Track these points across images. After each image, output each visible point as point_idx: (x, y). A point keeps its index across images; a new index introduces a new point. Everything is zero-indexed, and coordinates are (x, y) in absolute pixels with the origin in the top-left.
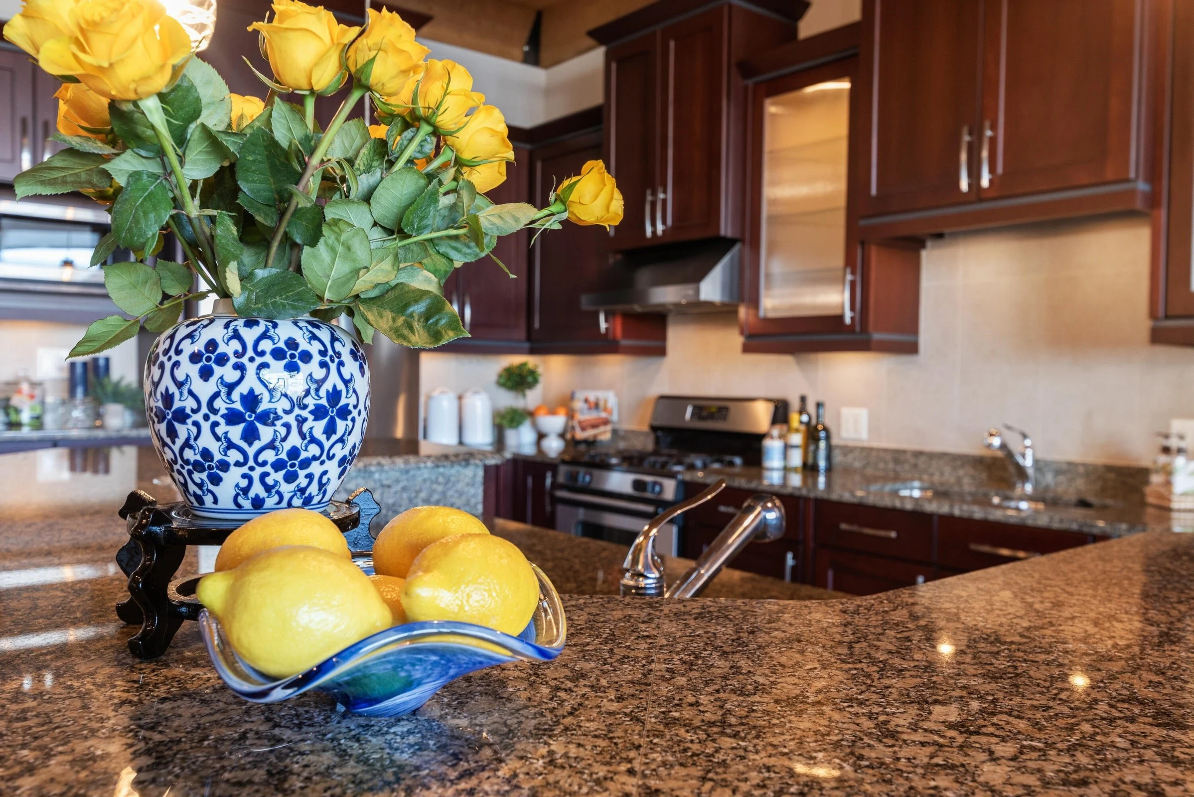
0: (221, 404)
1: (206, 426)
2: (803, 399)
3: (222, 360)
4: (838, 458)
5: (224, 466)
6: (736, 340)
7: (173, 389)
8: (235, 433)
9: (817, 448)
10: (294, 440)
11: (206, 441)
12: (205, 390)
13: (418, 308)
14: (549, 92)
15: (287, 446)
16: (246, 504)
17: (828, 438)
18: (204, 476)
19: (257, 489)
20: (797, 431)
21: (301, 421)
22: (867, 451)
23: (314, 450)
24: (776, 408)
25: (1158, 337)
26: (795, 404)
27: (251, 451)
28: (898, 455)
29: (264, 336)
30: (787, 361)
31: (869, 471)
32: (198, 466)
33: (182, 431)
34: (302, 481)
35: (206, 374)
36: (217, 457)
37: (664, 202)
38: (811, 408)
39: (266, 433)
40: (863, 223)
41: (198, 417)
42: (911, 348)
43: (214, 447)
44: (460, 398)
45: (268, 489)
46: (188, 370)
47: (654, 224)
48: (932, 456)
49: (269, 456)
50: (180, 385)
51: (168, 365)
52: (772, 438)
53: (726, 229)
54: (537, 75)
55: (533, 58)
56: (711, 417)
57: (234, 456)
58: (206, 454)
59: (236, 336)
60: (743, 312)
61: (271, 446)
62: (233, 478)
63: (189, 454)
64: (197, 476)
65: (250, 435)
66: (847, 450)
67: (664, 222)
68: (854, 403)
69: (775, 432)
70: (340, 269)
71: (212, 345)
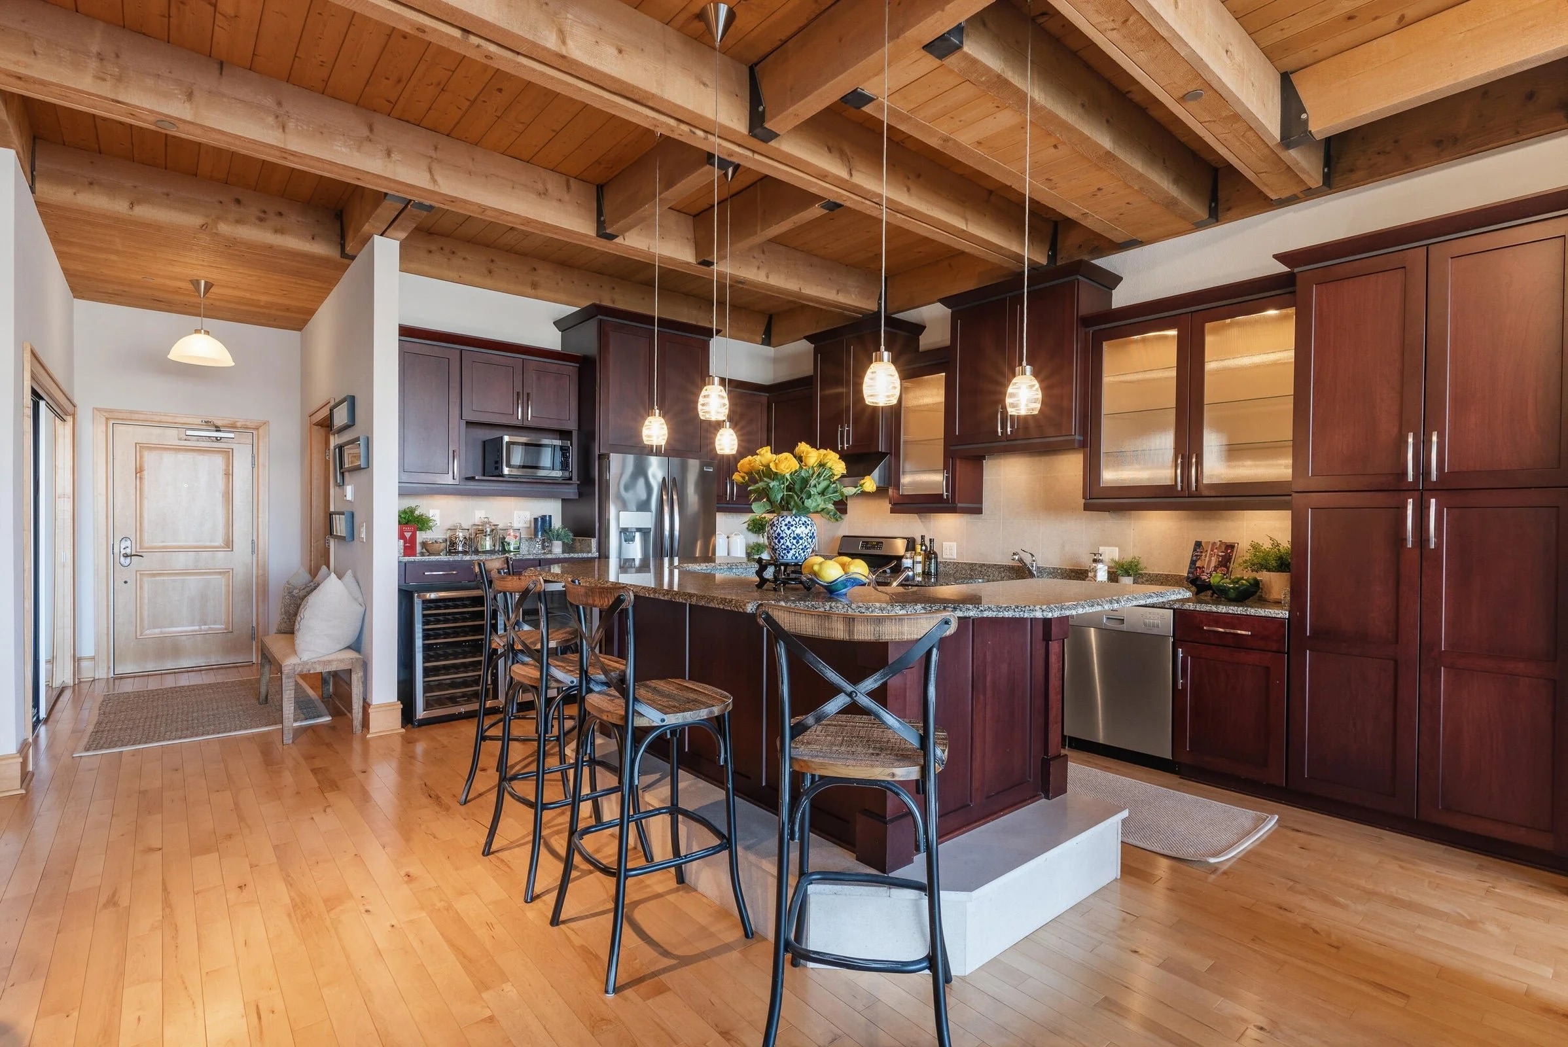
0: (792, 535)
1: (788, 540)
2: (923, 537)
3: (792, 526)
4: (941, 568)
5: (791, 549)
6: (886, 505)
7: (780, 532)
8: (795, 542)
9: (930, 563)
10: (806, 543)
11: (788, 543)
12: (788, 532)
13: (831, 513)
14: (776, 360)
15: (804, 545)
16: (794, 558)
17: (936, 558)
18: (786, 551)
19: (797, 555)
20: (920, 554)
21: (807, 539)
22: (956, 564)
23: (809, 546)
24: (908, 542)
25: (1087, 507)
26: (919, 540)
27: (797, 546)
28: (972, 566)
29: (800, 520)
30: (914, 518)
31: (958, 575)
32: (785, 549)
33: (782, 541)
34: (805, 553)
35: (789, 529)
36: (790, 547)
37: (848, 431)
38: (927, 543)
39: (801, 541)
40: (952, 448)
41: (787, 538)
42: (979, 511)
43: (790, 545)
44: (728, 537)
45: (799, 554)
46: (784, 527)
47: (842, 443)
48: (989, 566)
49: (801, 547)
50: (782, 531)
51: (779, 527)
52: (907, 558)
53: (882, 448)
54: (769, 351)
55: (767, 341)
56: (873, 547)
57: (794, 547)
58: (787, 546)
59: (794, 520)
60: (890, 491)
61: (802, 545)
62: (792, 552)
63: (783, 547)
64: (784, 552)
65: (798, 542)
66: (946, 564)
67: (848, 442)
68: (950, 540)
69: (908, 555)
70: (814, 504)
71: (789, 522)
